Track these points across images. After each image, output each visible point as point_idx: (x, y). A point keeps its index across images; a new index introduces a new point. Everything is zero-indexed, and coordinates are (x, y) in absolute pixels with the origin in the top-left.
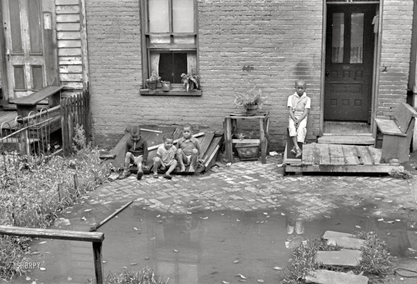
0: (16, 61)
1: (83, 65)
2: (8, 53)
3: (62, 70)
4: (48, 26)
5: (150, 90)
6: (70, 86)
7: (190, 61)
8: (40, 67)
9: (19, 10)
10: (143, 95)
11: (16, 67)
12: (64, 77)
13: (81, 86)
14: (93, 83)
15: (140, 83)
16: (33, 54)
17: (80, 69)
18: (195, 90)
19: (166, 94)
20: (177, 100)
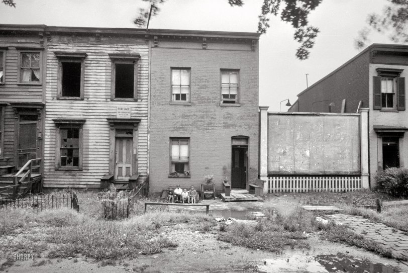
0: (120, 165)
1: (147, 167)
2: (117, 162)
3: (139, 169)
4: (135, 153)
5: (172, 176)
6: (142, 174)
7: (186, 167)
8: (129, 167)
9: (122, 147)
10: (169, 177)
11: (119, 167)
12: (139, 171)
13: (146, 174)
14: (150, 173)
15: (168, 173)
16: (127, 163)
17: (146, 168)
18: (188, 176)
19: (178, 177)
20: (181, 179)
